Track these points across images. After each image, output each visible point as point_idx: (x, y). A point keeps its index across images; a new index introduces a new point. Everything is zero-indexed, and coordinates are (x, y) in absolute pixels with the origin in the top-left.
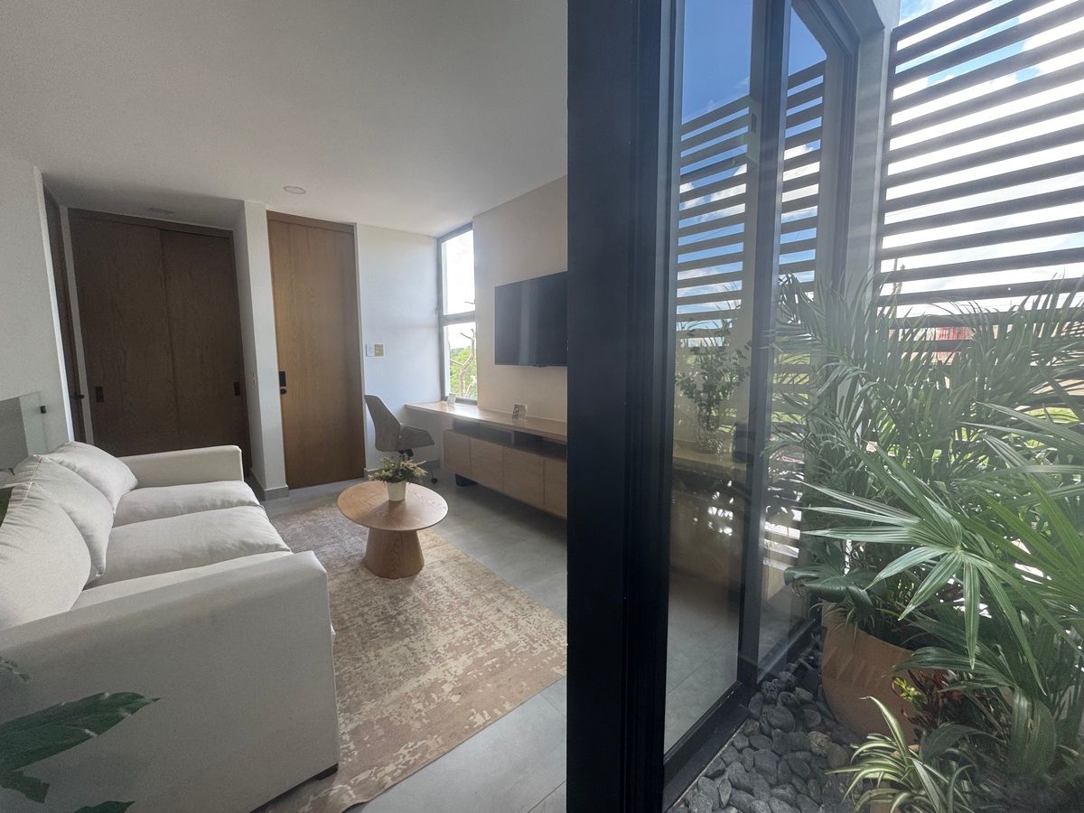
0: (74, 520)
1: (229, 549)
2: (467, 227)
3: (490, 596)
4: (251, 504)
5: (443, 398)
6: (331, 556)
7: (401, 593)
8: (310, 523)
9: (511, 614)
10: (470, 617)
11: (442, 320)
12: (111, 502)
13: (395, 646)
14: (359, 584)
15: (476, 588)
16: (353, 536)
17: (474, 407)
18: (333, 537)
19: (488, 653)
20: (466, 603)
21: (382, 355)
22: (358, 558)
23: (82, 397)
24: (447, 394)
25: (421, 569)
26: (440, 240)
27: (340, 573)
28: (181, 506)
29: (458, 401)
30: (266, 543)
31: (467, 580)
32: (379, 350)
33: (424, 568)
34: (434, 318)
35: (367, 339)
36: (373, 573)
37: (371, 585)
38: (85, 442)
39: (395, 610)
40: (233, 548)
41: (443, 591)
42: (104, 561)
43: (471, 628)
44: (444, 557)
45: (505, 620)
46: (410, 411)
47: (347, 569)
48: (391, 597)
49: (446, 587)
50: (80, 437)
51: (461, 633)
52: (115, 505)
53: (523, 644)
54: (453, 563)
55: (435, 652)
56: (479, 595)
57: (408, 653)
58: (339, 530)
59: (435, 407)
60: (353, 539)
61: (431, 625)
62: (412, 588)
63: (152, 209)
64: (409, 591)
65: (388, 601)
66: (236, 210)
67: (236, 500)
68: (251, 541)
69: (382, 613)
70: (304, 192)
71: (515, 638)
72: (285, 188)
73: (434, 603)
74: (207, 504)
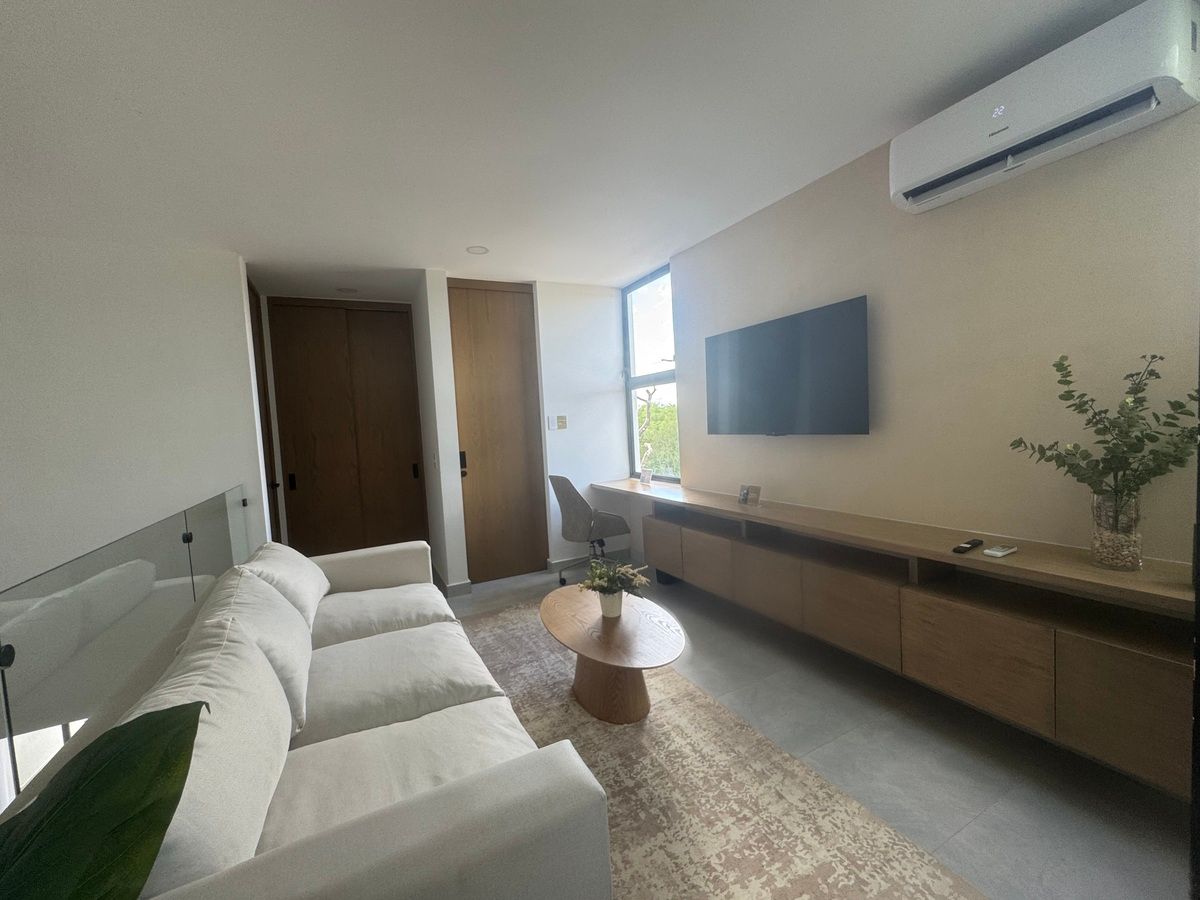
0: (271, 661)
1: (435, 692)
2: (664, 269)
3: (758, 766)
4: (447, 618)
5: (633, 474)
6: (532, 681)
7: (633, 750)
8: (499, 631)
9: (802, 806)
10: (741, 803)
11: (629, 384)
12: (307, 620)
13: (647, 846)
14: (575, 729)
15: (733, 751)
16: (552, 652)
17: (676, 485)
18: (529, 653)
19: (790, 881)
20: (727, 777)
21: (565, 427)
22: (566, 688)
23: (278, 485)
24: (638, 469)
25: (648, 712)
26: (625, 291)
27: (548, 709)
28: (376, 620)
29: (655, 478)
30: (477, 683)
31: (717, 735)
32: (562, 422)
33: (652, 709)
34: (621, 380)
35: (550, 409)
36: (588, 711)
37: (591, 732)
38: (280, 542)
39: (633, 779)
40: (442, 692)
41: (687, 750)
42: (304, 711)
43: (749, 827)
44: (673, 694)
45: (798, 817)
46: (596, 491)
47: (556, 704)
48: (620, 755)
49: (690, 744)
50: (276, 538)
51: (736, 834)
52: (311, 621)
53: (841, 870)
54: (687, 703)
55: (708, 867)
56: (742, 763)
57: (668, 862)
58: (535, 643)
59: (624, 486)
60: (552, 656)
61: (689, 812)
62: (645, 741)
63: (340, 290)
64: (641, 747)
65: (618, 761)
66: (416, 280)
67: (431, 613)
68: (459, 680)
69: (616, 782)
70: (487, 251)
71: (823, 854)
72: (468, 249)
73: (681, 771)
74: (402, 618)
